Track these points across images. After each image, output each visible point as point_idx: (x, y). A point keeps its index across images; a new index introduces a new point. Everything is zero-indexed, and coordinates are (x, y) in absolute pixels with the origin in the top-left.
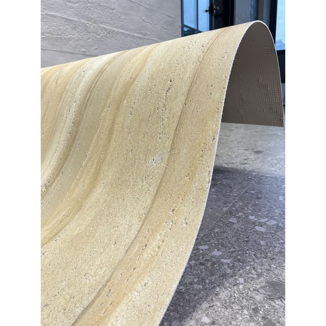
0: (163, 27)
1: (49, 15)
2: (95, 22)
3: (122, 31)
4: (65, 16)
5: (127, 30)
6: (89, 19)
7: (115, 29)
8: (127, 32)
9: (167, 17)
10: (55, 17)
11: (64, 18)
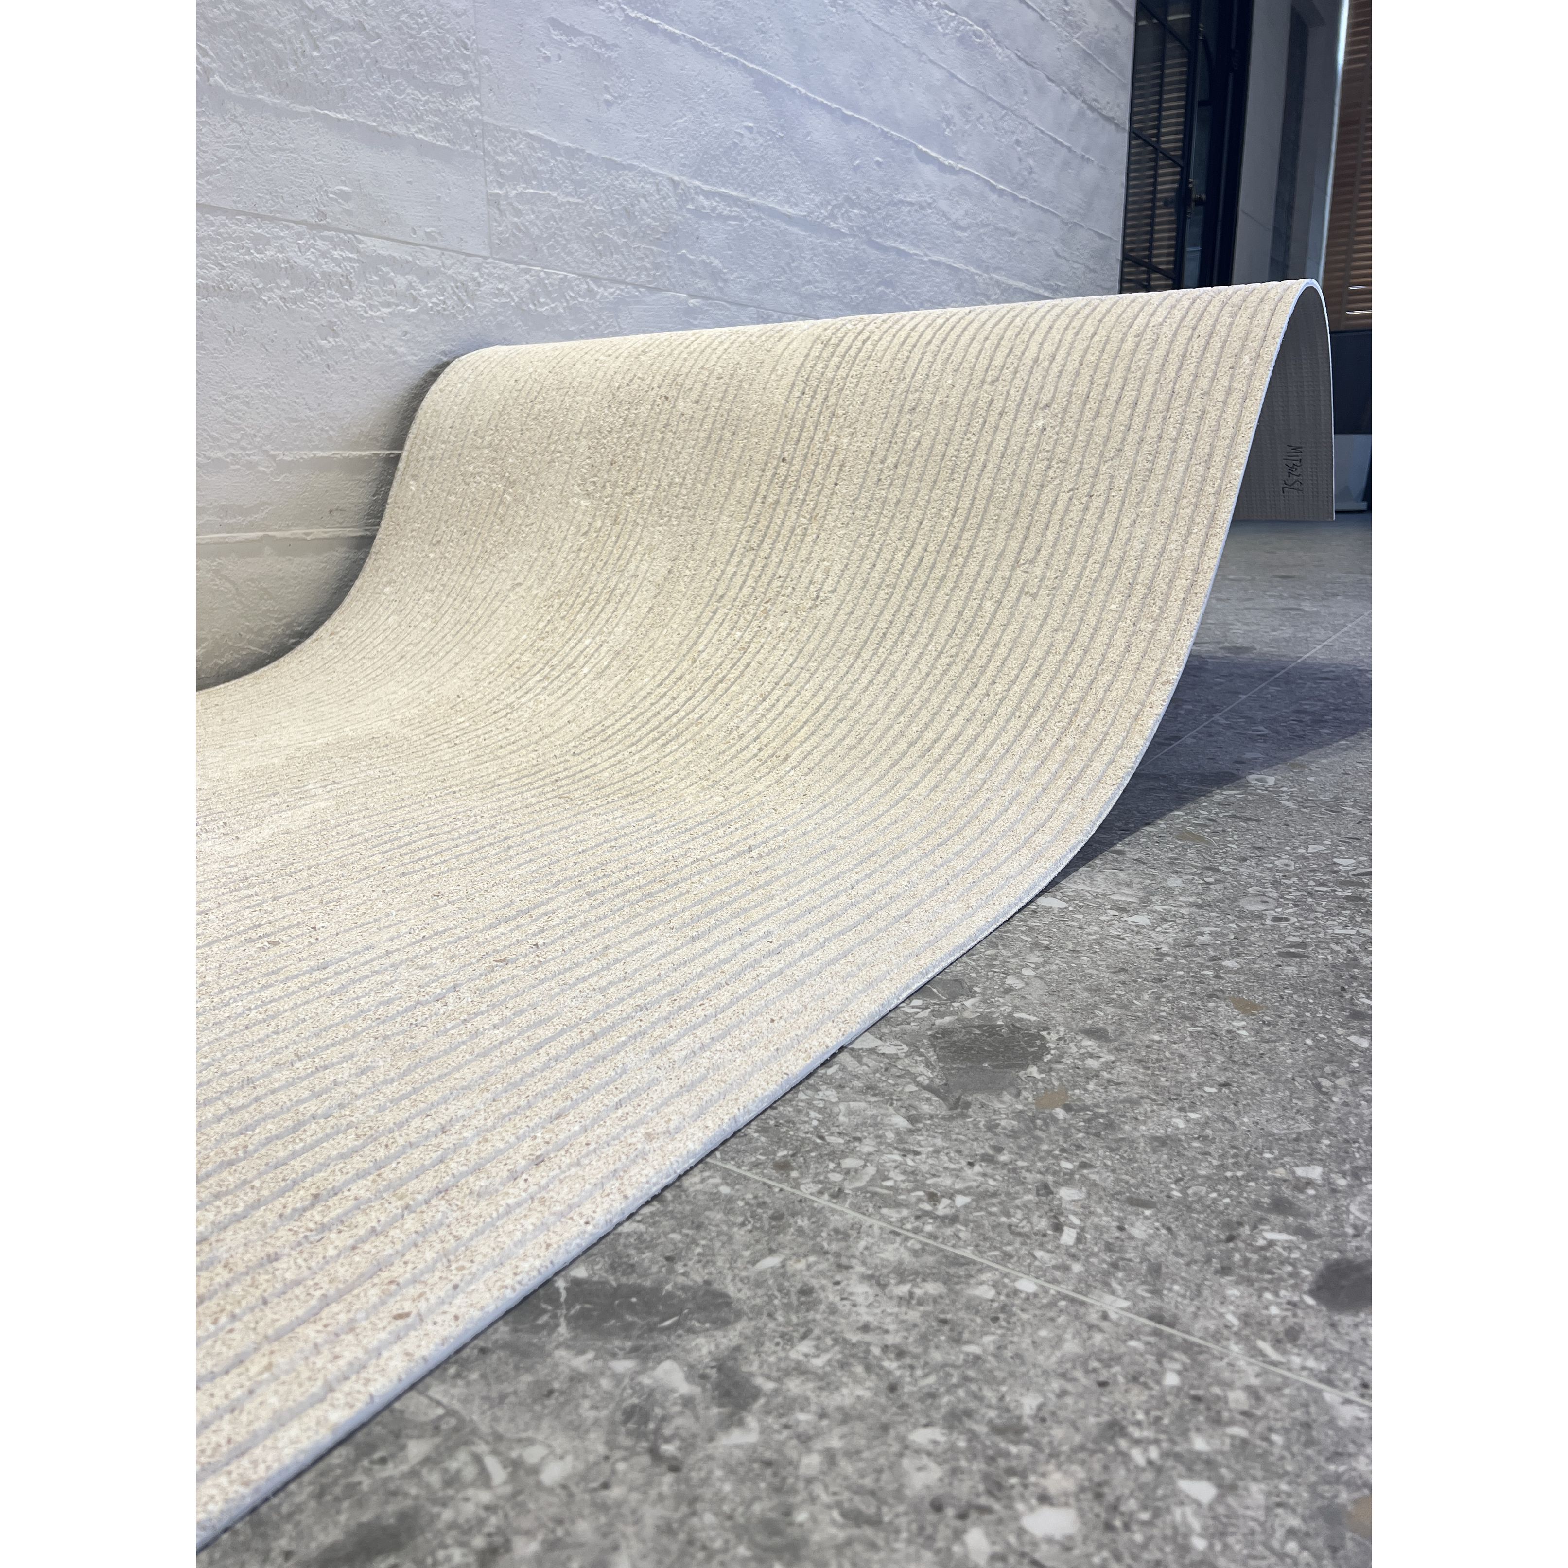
0: (1087, 267)
1: (933, 262)
2: (986, 270)
3: (1022, 285)
4: (951, 262)
5: (1028, 283)
6: (979, 263)
7: (1011, 282)
8: (1029, 288)
9: (1097, 239)
10: (937, 264)
11: (949, 267)
